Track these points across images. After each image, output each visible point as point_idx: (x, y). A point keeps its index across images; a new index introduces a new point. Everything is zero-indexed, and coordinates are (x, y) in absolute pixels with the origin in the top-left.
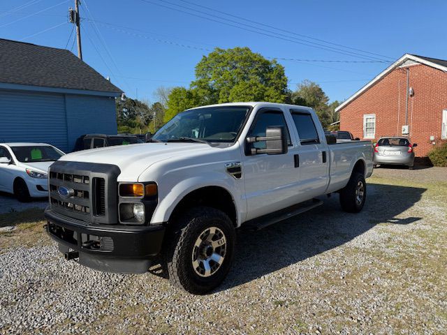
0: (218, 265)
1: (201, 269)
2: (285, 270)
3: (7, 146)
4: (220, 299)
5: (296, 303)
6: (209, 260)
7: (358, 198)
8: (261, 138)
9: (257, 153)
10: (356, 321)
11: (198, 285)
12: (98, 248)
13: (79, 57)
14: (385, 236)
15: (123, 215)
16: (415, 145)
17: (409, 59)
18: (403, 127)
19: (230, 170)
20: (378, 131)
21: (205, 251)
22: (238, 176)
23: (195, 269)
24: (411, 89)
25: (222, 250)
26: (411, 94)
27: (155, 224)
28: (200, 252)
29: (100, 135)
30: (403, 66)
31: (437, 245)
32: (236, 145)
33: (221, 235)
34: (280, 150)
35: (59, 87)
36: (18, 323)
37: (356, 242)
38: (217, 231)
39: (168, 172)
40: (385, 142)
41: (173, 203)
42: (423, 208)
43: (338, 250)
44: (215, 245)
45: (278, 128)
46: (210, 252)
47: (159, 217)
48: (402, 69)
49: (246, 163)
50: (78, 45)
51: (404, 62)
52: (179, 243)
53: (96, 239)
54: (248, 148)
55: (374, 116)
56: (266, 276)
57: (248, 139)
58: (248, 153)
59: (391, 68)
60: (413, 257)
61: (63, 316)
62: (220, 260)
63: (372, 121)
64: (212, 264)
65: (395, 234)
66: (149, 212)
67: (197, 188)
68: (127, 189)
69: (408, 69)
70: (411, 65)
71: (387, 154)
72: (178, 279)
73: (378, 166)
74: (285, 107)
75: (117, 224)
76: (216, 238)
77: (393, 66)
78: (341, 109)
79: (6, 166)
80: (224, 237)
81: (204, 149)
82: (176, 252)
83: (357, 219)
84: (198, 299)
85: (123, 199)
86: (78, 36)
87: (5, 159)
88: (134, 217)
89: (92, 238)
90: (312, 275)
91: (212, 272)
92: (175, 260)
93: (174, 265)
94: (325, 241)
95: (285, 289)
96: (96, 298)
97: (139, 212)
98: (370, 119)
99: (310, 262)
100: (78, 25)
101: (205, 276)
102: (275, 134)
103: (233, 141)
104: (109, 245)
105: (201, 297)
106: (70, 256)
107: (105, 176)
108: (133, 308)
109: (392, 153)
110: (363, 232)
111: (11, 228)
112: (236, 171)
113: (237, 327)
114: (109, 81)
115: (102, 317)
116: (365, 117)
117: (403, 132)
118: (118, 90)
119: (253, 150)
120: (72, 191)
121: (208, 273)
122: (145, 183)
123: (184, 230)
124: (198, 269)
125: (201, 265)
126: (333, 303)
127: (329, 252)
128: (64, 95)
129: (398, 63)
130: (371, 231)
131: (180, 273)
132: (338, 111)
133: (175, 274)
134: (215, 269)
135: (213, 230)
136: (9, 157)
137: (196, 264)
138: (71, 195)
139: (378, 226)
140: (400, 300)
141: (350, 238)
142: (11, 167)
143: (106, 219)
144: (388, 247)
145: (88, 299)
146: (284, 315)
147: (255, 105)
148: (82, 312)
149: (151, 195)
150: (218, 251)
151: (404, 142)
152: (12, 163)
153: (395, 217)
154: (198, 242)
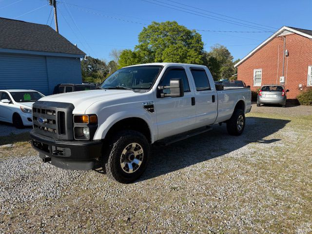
0: (138, 166)
1: (126, 168)
2: (182, 170)
3: (8, 92)
4: (138, 186)
5: (184, 189)
6: (132, 163)
7: (239, 126)
8: (167, 87)
9: (165, 97)
10: (217, 199)
11: (124, 178)
12: (62, 154)
13: (56, 30)
14: (253, 150)
15: (77, 134)
16: (288, 91)
17: (286, 30)
18: (281, 77)
19: (146, 107)
20: (265, 78)
21: (129, 157)
22: (152, 111)
23: (123, 168)
24: (286, 51)
25: (140, 157)
26: (286, 54)
27: (97, 140)
28: (126, 158)
29: (70, 84)
30: (282, 35)
31: (284, 156)
32: (151, 91)
33: (140, 148)
34: (179, 94)
35: (42, 51)
36: (14, 199)
37: (232, 154)
38: (137, 145)
39: (104, 108)
40: (267, 89)
41: (109, 126)
42: (284, 133)
43: (219, 159)
44: (136, 153)
45: (177, 80)
46: (132, 158)
47: (98, 136)
48: (281, 37)
49: (158, 103)
50: (55, 21)
51: (282, 32)
52: (112, 152)
53: (61, 149)
54: (159, 94)
55: (261, 70)
56: (169, 174)
57: (159, 87)
58: (159, 96)
59: (273, 36)
60: (266, 163)
61: (41, 195)
62: (140, 163)
63: (259, 73)
64: (134, 165)
65: (259, 149)
66: (93, 132)
67: (123, 118)
68: (79, 118)
69: (285, 37)
70: (287, 34)
71: (267, 97)
72: (111, 173)
73: (261, 105)
74: (186, 66)
75: (73, 140)
76: (136, 149)
77: (275, 35)
78: (238, 66)
79: (7, 105)
80: (142, 149)
81: (129, 94)
82: (110, 157)
83: (237, 139)
84: (124, 186)
85: (76, 125)
86: (55, 14)
87: (7, 100)
88: (83, 136)
89: (58, 148)
90: (198, 173)
91: (133, 170)
92: (109, 162)
93: (109, 165)
94: (212, 153)
95: (179, 180)
96: (62, 186)
97: (86, 132)
98: (258, 72)
99: (199, 165)
100: (55, 6)
101: (129, 173)
102: (175, 84)
103: (149, 89)
104: (68, 153)
105: (127, 185)
106: (46, 160)
107: (65, 110)
108: (84, 191)
109: (271, 96)
110: (238, 148)
111: (11, 145)
112: (150, 108)
113: (145, 201)
114: (76, 47)
115: (65, 196)
116: (255, 71)
117: (281, 82)
118: (82, 52)
119: (162, 94)
120: (46, 120)
121: (131, 171)
122: (90, 115)
123: (115, 144)
124: (124, 168)
125: (127, 166)
126: (207, 189)
127: (213, 160)
128: (45, 57)
129: (278, 32)
130: (244, 147)
131: (112, 170)
132: (236, 67)
133: (110, 171)
134: (136, 168)
135: (134, 145)
136: (9, 99)
137: (123, 165)
138: (45, 122)
139: (250, 145)
140: (248, 187)
141: (228, 152)
142: (11, 105)
143: (66, 137)
144: (252, 157)
145: (57, 186)
146: (175, 194)
147: (165, 65)
148: (53, 193)
149: (93, 122)
150: (138, 157)
151: (280, 89)
152: (11, 102)
153: (263, 139)
154: (125, 152)
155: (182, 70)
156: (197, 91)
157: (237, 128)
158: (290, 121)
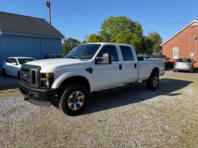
0: (80, 106)
1: (72, 107)
2: (109, 110)
3: (16, 58)
4: (79, 119)
5: (106, 121)
6: (76, 104)
7: (155, 84)
8: (101, 58)
9: (100, 64)
10: (125, 129)
11: (70, 112)
12: (34, 96)
13: (50, 23)
14: (161, 100)
15: (42, 84)
16: (195, 62)
17: (195, 22)
18: (191, 53)
19: (87, 70)
20: (180, 53)
21: (75, 100)
22: (91, 72)
23: (69, 107)
24: (195, 36)
25: (82, 100)
26: (195, 38)
27: (53, 89)
28: (72, 100)
29: (54, 54)
30: (192, 25)
31: (180, 105)
32: (91, 60)
33: (82, 95)
34: (108, 62)
35: (38, 35)
36: (5, 121)
37: (145, 102)
38: (80, 93)
39: (58, 70)
40: (180, 60)
41: (60, 81)
42: (186, 90)
43: (136, 104)
44: (79, 98)
45: (108, 54)
46: (77, 100)
47: (54, 86)
48: (192, 26)
49: (95, 68)
50: (49, 16)
51: (193, 23)
52: (62, 96)
53: (34, 93)
54: (97, 62)
55: (178, 48)
56: (100, 112)
57: (96, 58)
58: (96, 63)
59: (186, 26)
60: (166, 108)
61: (21, 119)
62: (81, 104)
63: (177, 50)
64: (78, 105)
65: (164, 99)
66: (51, 84)
67: (71, 76)
68: (43, 75)
69: (194, 26)
70: (196, 25)
71: (180, 66)
72: (62, 109)
73: (176, 71)
74: (117, 45)
75: (40, 88)
76: (79, 95)
77: (188, 25)
78: (163, 45)
79: (15, 66)
80: (83, 95)
81: (78, 61)
82: (61, 99)
83: (152, 93)
84: (70, 117)
85: (42, 79)
86: (49, 12)
87: (15, 63)
88: (46, 86)
89: (32, 93)
90: (118, 112)
91: (77, 108)
92: (61, 102)
93: (61, 104)
94: (133, 101)
95: (105, 116)
96: (34, 115)
97: (48, 84)
98: (176, 50)
99: (121, 108)
100: (49, 7)
101: (74, 109)
102: (106, 56)
103: (90, 58)
104: (36, 95)
105: (72, 117)
106: (26, 99)
107: (36, 70)
108: (45, 119)
109: (183, 65)
110: (151, 98)
111: (13, 90)
112: (90, 70)
113: (80, 128)
114: (59, 32)
115: (33, 121)
116: (174, 48)
117: (191, 56)
118: (63, 36)
119: (98, 62)
120: (26, 76)
121: (75, 109)
122: (49, 73)
123: (65, 92)
124: (71, 107)
125: (73, 105)
126: (121, 122)
127: (131, 105)
128: (40, 38)
129: (190, 24)
130: (155, 98)
131: (63, 107)
132: (162, 46)
133: (61, 108)
134: (79, 107)
135: (78, 93)
136: (16, 62)
137: (70, 105)
138: (26, 77)
139: (160, 96)
140: (147, 123)
141: (143, 100)
143: (36, 86)
144: (158, 104)
145: (31, 115)
146: (99, 124)
147: (102, 44)
148: (27, 119)
149: (52, 78)
150: (81, 100)
151: (189, 61)
152: (17, 65)
153: (170, 93)
154: (71, 96)
155: (114, 47)
156: (124, 60)
157: (153, 85)
158: (193, 82)
